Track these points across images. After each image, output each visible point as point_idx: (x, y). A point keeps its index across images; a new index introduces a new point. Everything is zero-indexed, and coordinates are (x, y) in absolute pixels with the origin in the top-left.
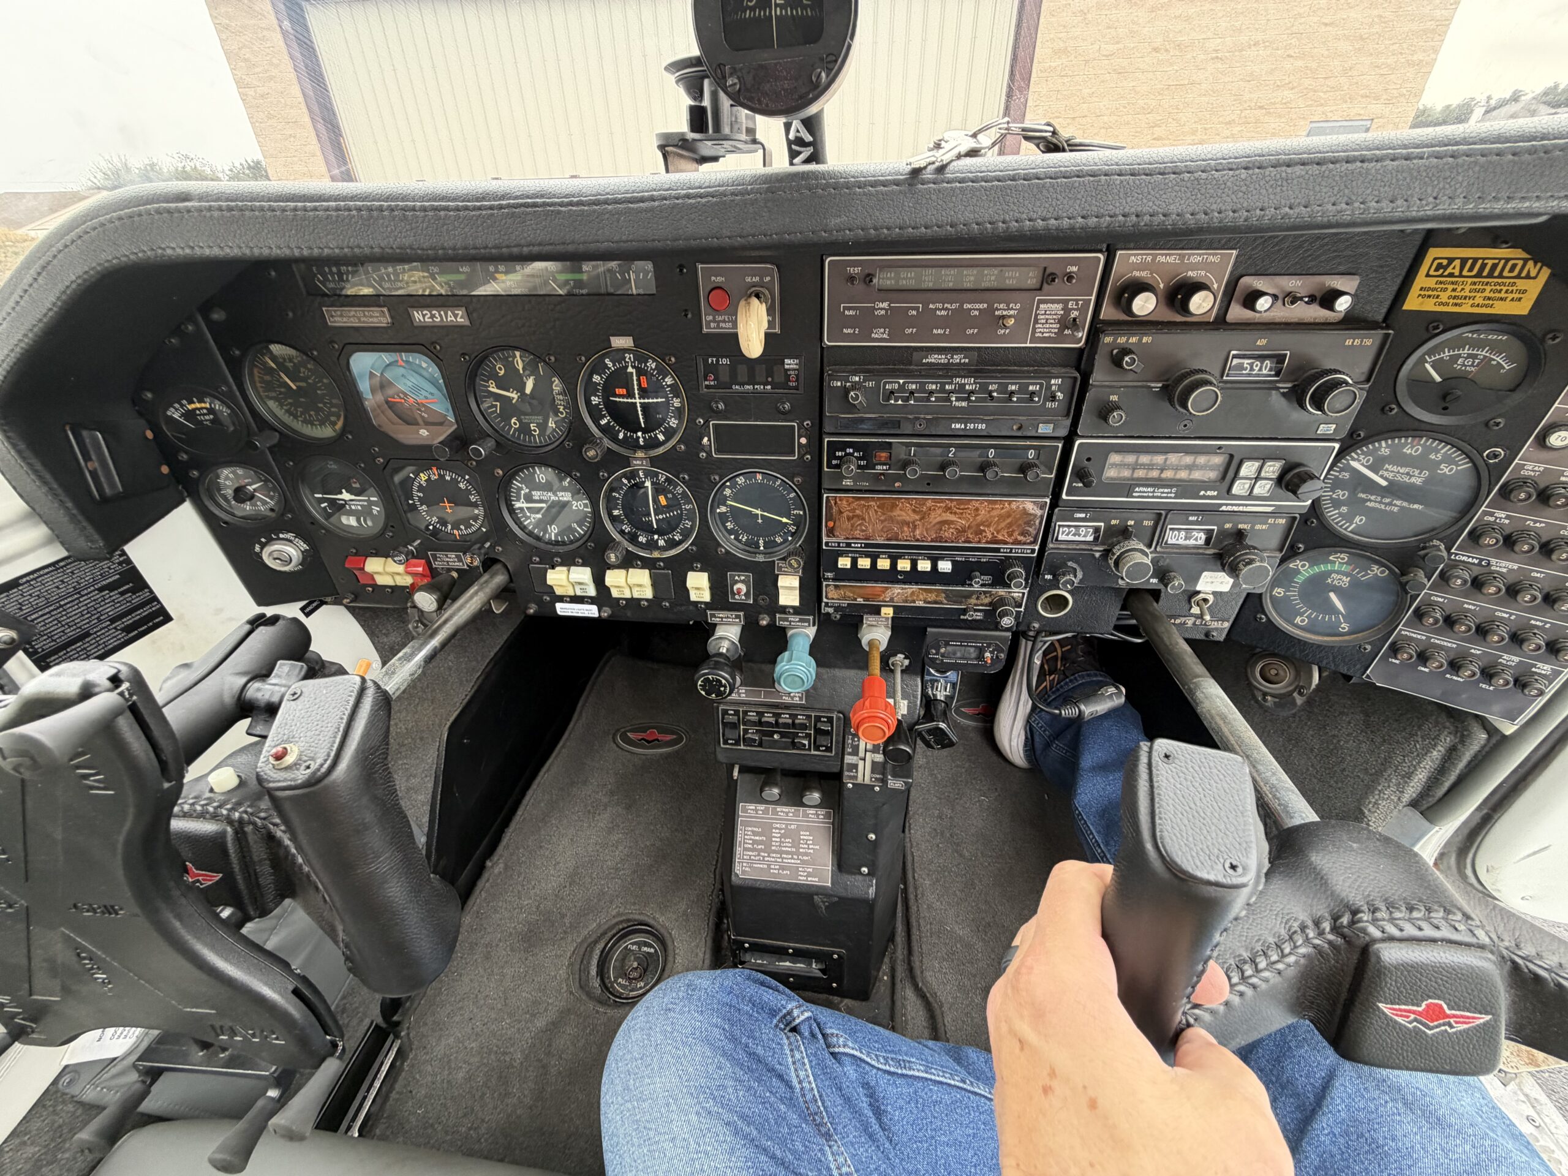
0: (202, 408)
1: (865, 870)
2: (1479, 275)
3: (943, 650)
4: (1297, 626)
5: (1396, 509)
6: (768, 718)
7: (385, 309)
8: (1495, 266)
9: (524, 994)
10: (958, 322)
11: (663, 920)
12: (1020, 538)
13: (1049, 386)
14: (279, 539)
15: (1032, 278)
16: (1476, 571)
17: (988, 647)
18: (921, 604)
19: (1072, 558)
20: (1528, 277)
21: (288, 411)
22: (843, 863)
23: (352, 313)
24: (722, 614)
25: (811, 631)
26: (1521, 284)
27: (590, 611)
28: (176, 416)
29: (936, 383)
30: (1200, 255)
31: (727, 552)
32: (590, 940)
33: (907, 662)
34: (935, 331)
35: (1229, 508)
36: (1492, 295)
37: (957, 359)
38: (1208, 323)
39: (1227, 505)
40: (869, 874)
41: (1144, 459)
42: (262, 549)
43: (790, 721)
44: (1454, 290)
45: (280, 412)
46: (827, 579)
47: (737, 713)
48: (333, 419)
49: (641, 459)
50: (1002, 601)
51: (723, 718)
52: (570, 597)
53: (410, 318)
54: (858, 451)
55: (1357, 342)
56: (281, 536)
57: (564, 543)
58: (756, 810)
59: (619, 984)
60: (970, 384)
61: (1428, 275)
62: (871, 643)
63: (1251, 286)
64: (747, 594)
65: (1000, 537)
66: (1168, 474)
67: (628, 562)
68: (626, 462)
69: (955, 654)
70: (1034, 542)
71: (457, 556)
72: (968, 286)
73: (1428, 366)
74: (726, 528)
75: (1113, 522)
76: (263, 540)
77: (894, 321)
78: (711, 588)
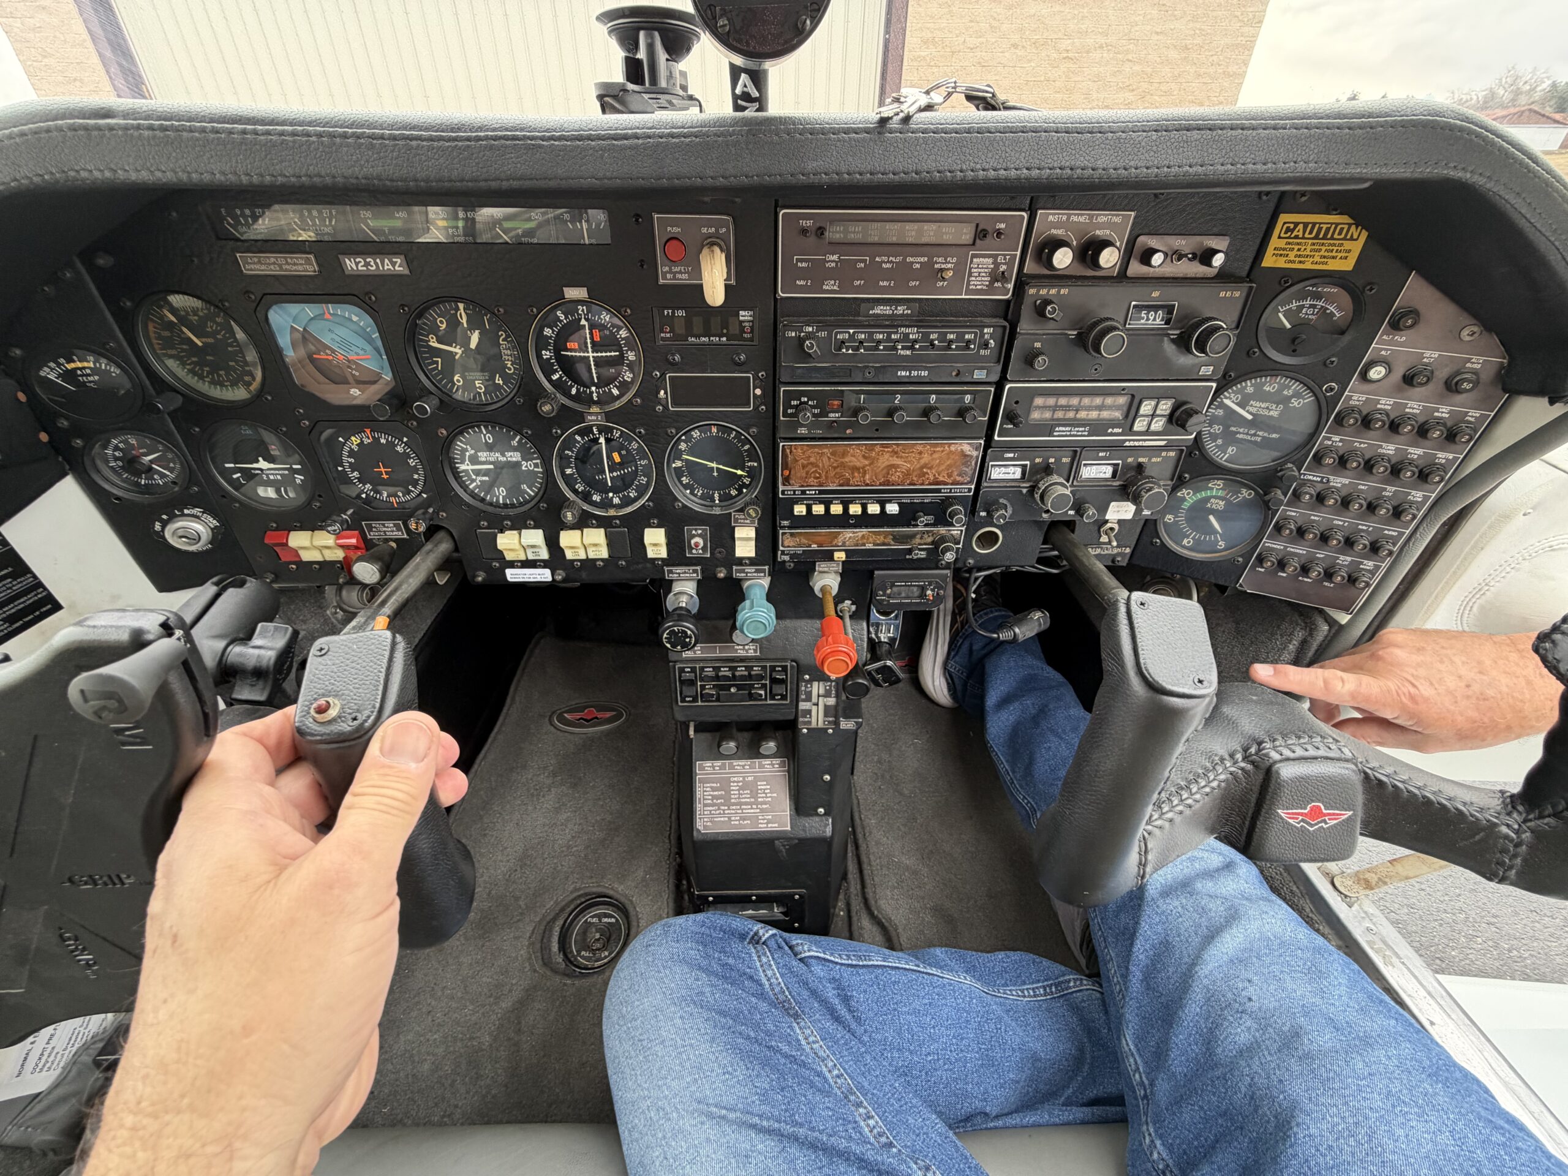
0: (84, 368)
1: (821, 810)
2: (1316, 237)
3: (889, 591)
4: (1184, 547)
5: (1259, 439)
6: (725, 672)
7: (311, 256)
8: (1328, 229)
9: (484, 979)
10: (902, 273)
11: (620, 889)
12: (959, 478)
13: (982, 335)
14: (183, 515)
15: (966, 234)
16: (1319, 487)
17: (930, 585)
18: (870, 546)
19: (1004, 495)
20: (1352, 239)
21: (192, 372)
22: (800, 806)
23: (272, 260)
24: (679, 569)
25: (766, 582)
26: (1347, 245)
27: (544, 575)
28: (52, 376)
29: (883, 333)
30: (1106, 215)
31: (685, 506)
32: (548, 919)
33: (854, 608)
34: (881, 283)
35: (1132, 443)
36: (1326, 254)
37: (900, 310)
38: (1112, 277)
39: (1130, 440)
40: (825, 814)
41: (1063, 401)
42: (163, 527)
43: (746, 673)
44: (1299, 250)
45: (181, 373)
46: (783, 527)
47: (693, 670)
48: (247, 378)
49: (597, 414)
50: (943, 539)
51: (680, 676)
52: (521, 561)
53: (341, 266)
54: (812, 400)
55: (1229, 294)
56: (186, 511)
57: (513, 506)
58: (713, 767)
59: (583, 957)
60: (913, 333)
61: (1279, 237)
62: (823, 589)
63: (1146, 244)
64: (704, 548)
65: (941, 479)
66: (1082, 415)
67: (583, 522)
68: (580, 417)
69: (900, 594)
70: (970, 482)
71: (395, 525)
72: (910, 240)
73: (1281, 315)
74: (681, 482)
75: (1038, 460)
76: (165, 517)
77: (843, 273)
78: (667, 545)
